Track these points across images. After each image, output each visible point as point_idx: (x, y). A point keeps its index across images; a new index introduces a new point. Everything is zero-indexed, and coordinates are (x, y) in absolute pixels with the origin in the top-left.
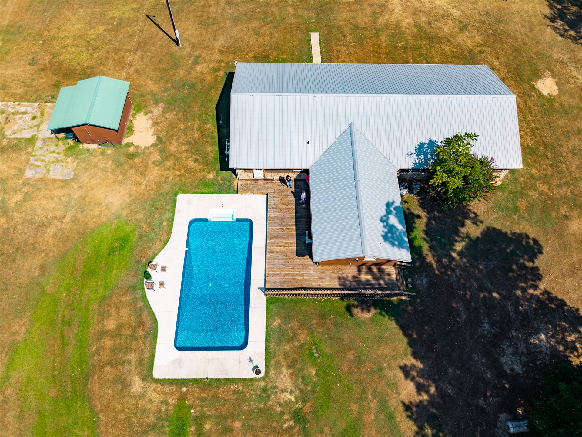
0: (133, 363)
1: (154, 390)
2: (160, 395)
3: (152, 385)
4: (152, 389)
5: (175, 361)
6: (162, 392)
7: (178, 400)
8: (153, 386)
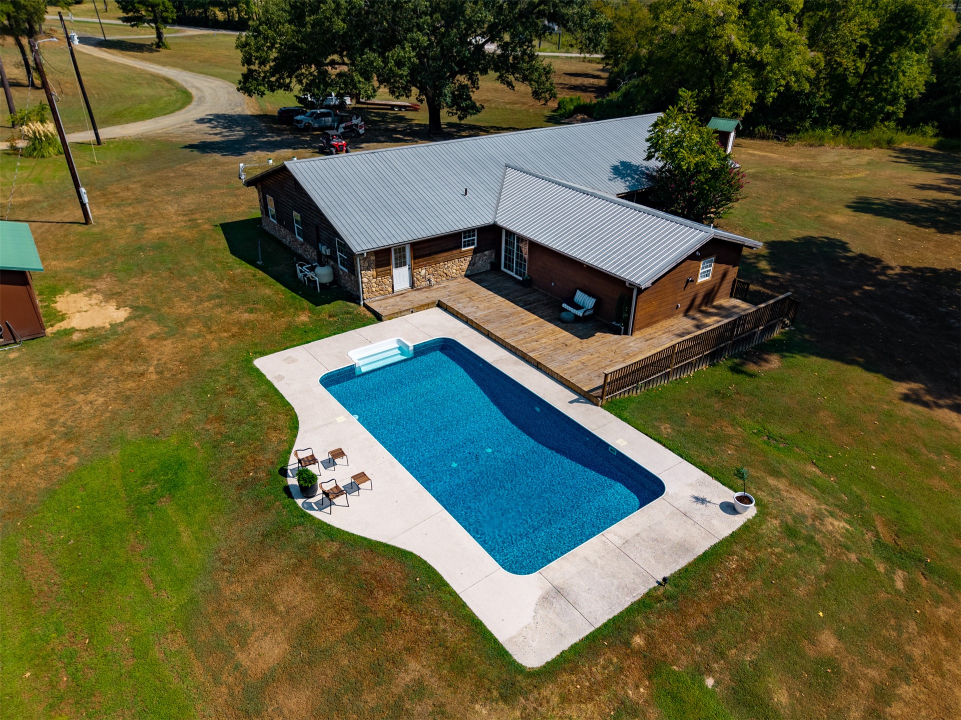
0: (433, 682)
1: (565, 699)
2: (591, 699)
3: (546, 692)
4: (555, 699)
5: (545, 600)
6: (590, 688)
7: (649, 678)
8: (550, 691)
